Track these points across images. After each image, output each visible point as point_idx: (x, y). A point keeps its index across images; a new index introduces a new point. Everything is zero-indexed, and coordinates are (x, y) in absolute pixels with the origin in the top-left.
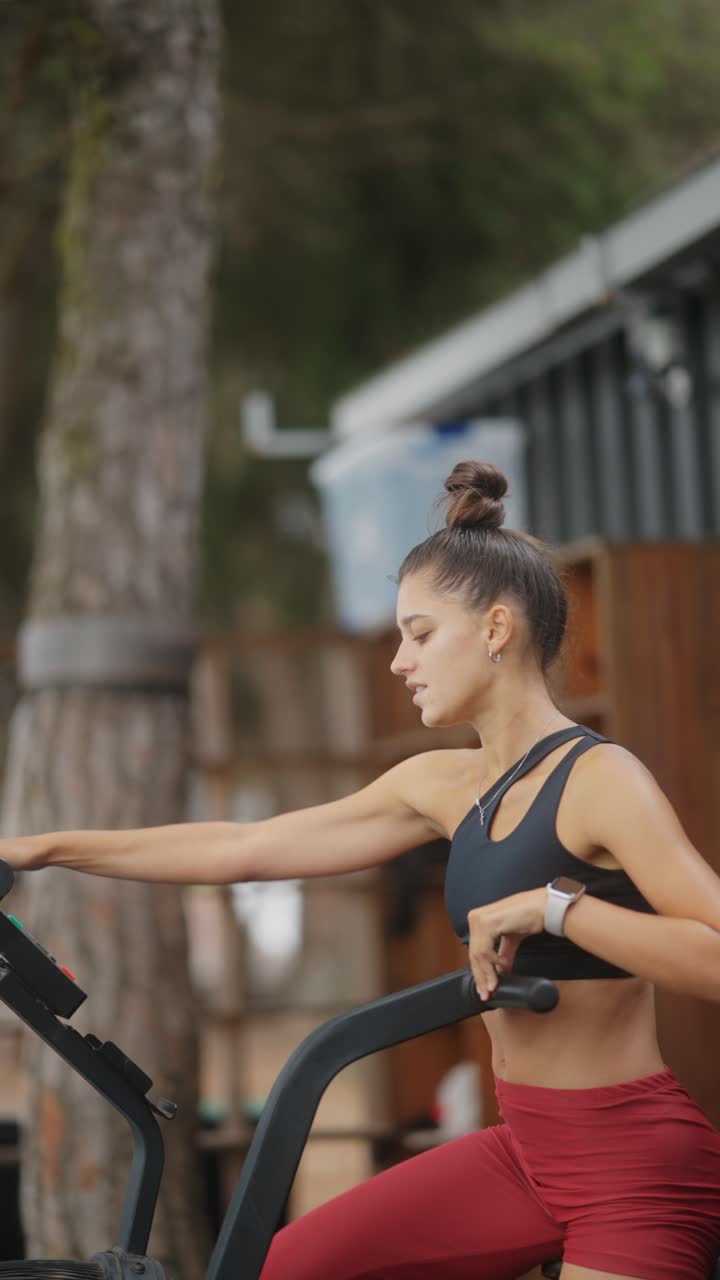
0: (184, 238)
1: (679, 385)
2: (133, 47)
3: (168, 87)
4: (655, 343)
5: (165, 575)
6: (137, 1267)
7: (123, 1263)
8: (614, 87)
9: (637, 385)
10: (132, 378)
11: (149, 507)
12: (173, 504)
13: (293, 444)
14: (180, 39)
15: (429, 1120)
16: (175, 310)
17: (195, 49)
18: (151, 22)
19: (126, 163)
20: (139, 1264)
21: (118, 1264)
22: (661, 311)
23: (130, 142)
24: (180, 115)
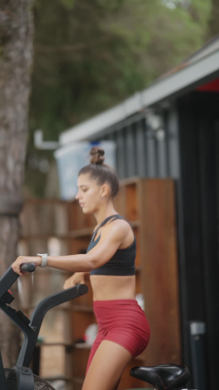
0: (22, 87)
1: (161, 135)
2: (9, 32)
3: (19, 44)
4: (154, 122)
5: (15, 183)
6: (26, 370)
7: (22, 369)
8: (138, 43)
9: (149, 134)
10: (7, 127)
11: (11, 164)
12: (17, 163)
13: (48, 145)
14: (23, 30)
15: (83, 340)
16: (19, 108)
17: (27, 33)
18: (14, 25)
19: (6, 65)
20: (26, 369)
21: (20, 369)
22: (156, 113)
23: (8, 59)
24: (22, 52)
